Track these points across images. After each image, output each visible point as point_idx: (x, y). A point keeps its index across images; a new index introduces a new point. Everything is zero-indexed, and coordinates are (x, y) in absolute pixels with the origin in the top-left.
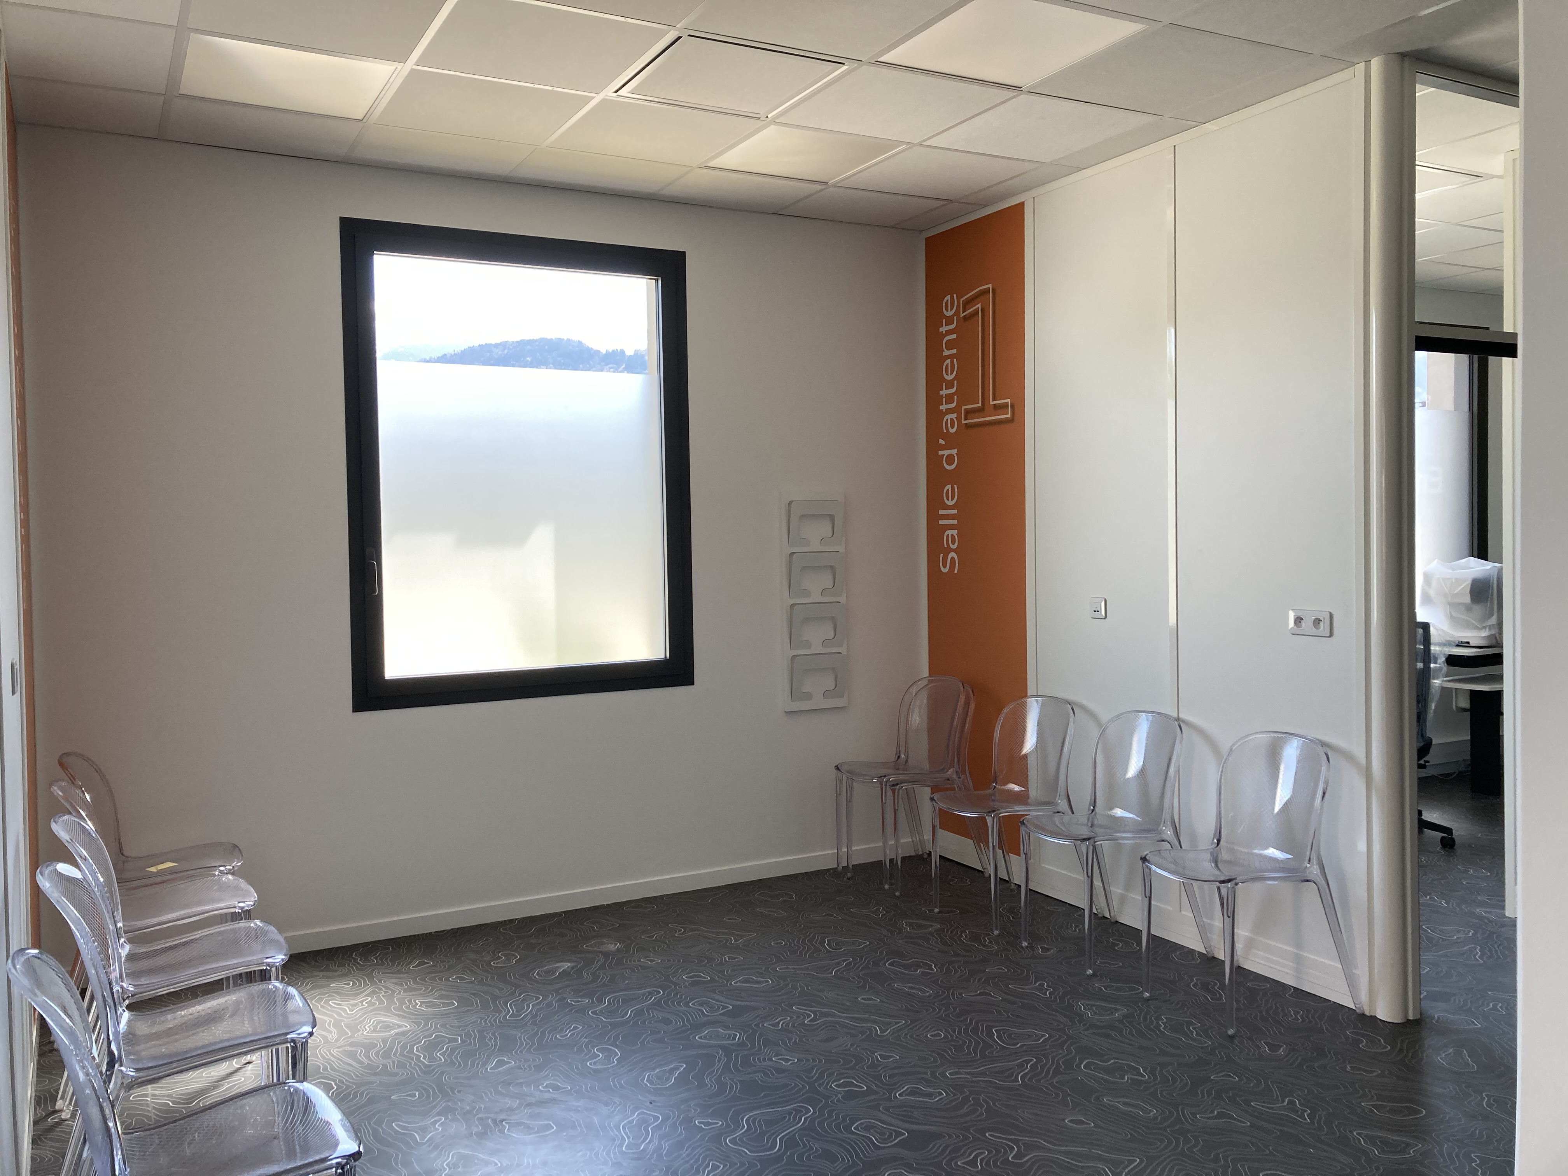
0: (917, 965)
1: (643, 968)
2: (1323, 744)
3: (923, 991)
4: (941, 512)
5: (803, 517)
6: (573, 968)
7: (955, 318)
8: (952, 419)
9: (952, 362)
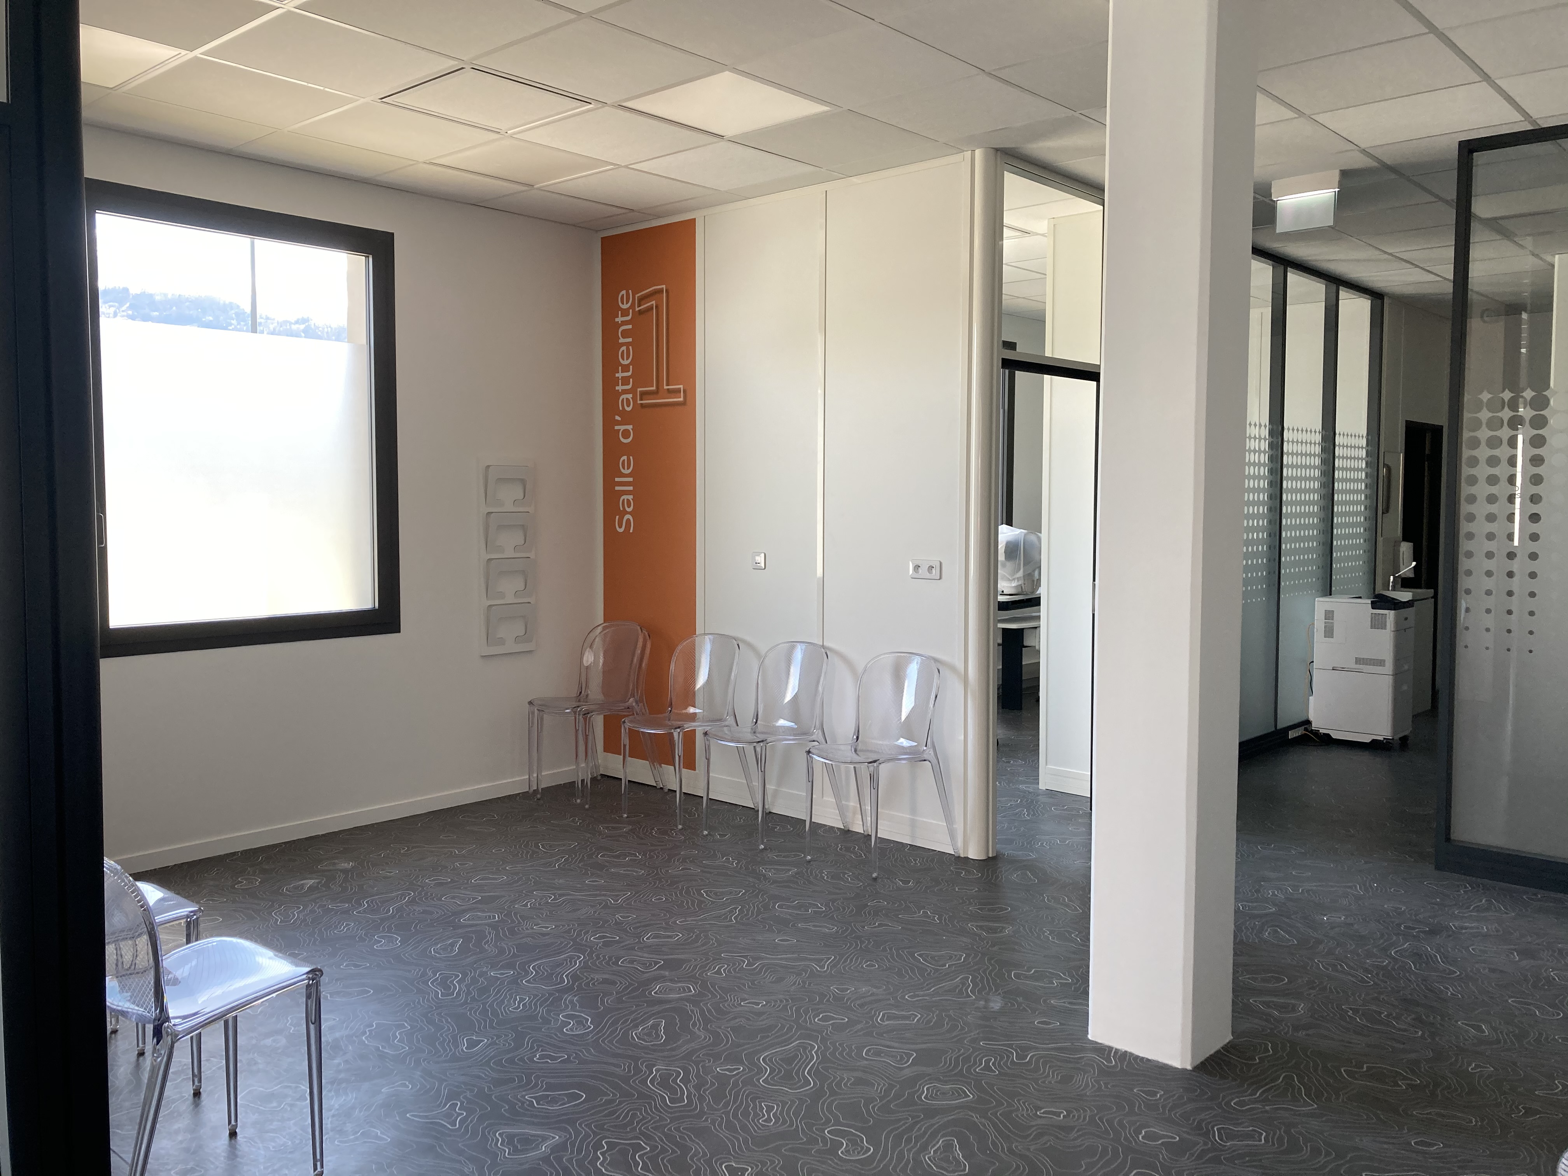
0: (625, 856)
1: (385, 878)
2: (936, 660)
3: (637, 872)
4: (617, 479)
5: (500, 480)
6: (318, 883)
7: (631, 310)
8: (627, 399)
9: (628, 350)
